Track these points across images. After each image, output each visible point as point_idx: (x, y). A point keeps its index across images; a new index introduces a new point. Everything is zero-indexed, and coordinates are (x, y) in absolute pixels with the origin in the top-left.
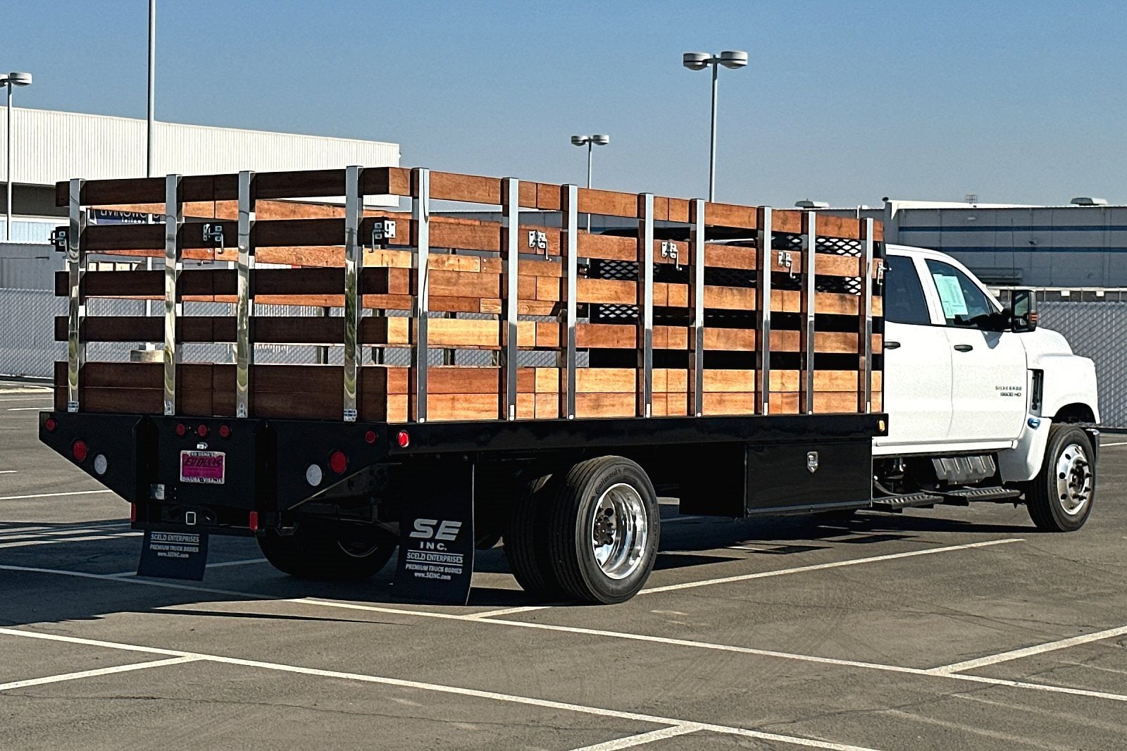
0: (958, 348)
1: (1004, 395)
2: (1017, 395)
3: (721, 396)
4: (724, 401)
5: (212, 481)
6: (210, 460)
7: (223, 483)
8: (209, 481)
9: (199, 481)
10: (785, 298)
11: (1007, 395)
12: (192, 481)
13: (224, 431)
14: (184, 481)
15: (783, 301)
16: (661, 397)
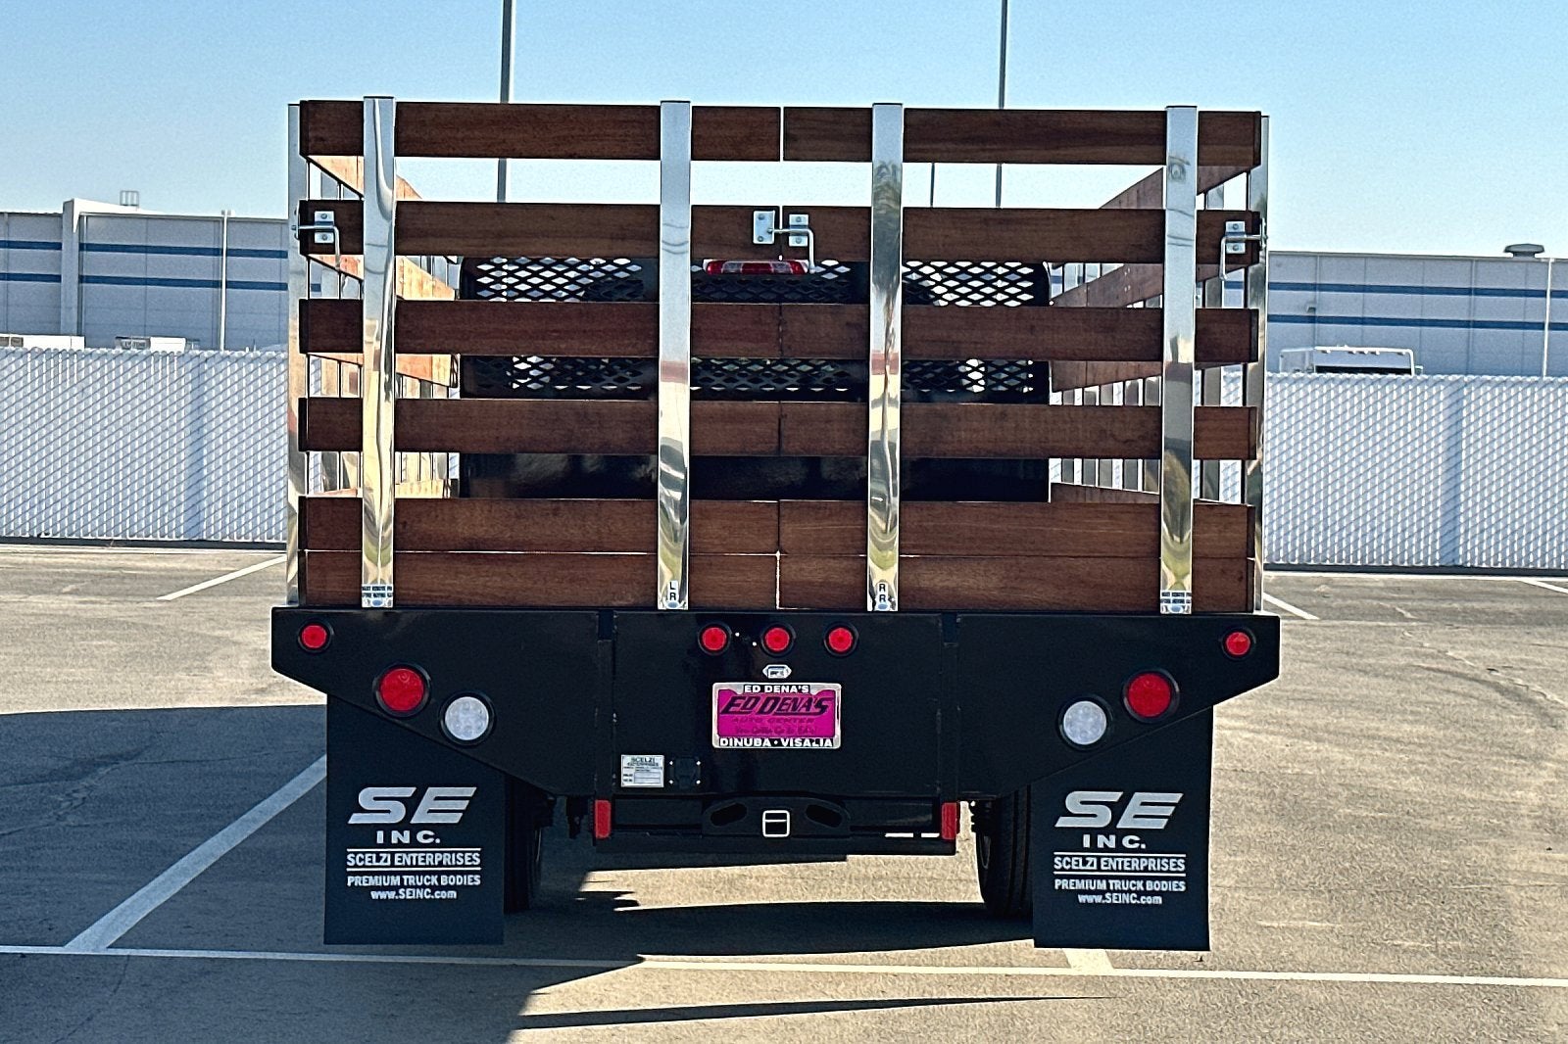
5: (807, 742)
6: (795, 700)
7: (837, 746)
8: (799, 745)
9: (767, 743)
12: (748, 746)
13: (841, 640)
14: (723, 746)
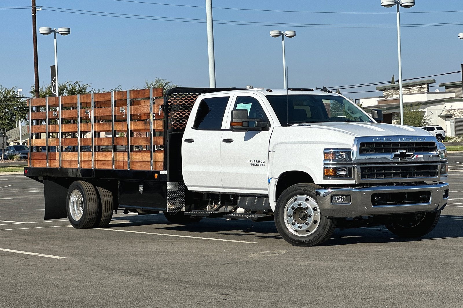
0: (225, 141)
1: (252, 165)
2: (262, 165)
3: (104, 162)
4: (105, 164)
10: (124, 124)
11: (255, 165)
15: (123, 126)
16: (87, 162)
